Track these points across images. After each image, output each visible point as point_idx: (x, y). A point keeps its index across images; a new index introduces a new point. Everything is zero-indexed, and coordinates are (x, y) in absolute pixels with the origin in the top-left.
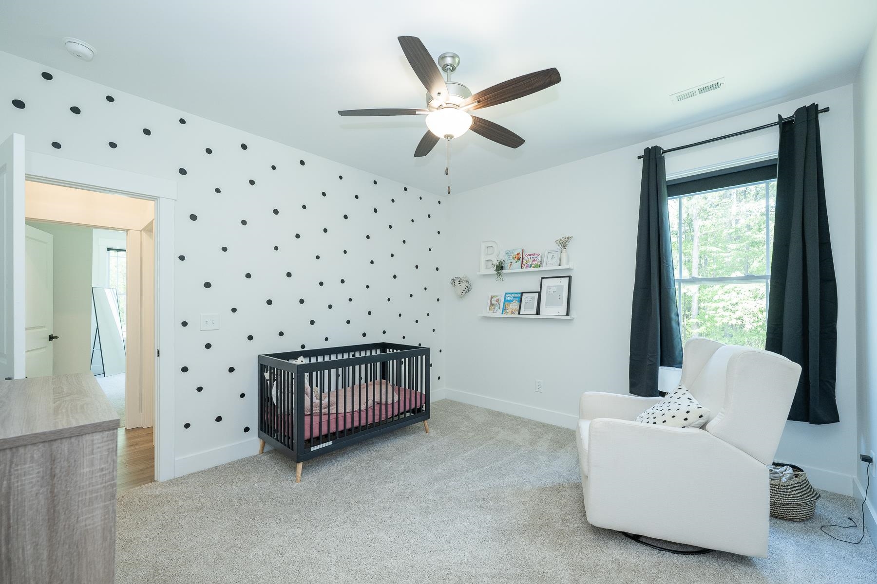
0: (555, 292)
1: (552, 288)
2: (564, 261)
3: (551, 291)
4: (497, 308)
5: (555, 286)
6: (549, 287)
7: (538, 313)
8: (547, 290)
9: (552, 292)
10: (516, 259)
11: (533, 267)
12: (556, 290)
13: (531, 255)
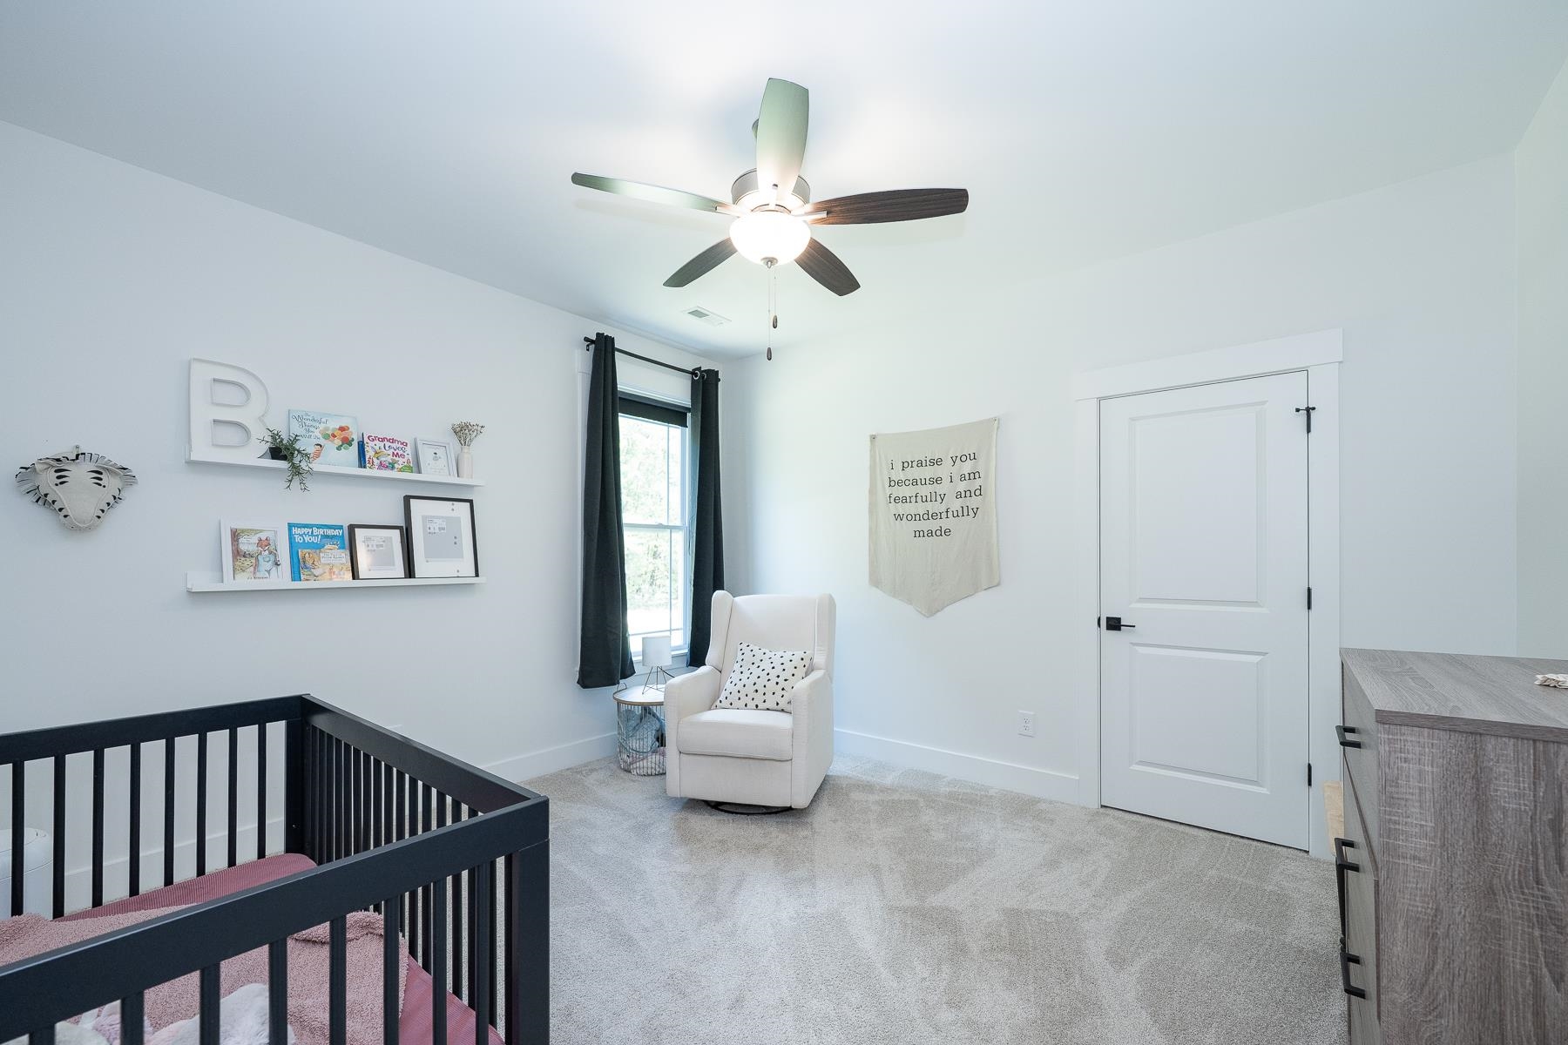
0: (443, 529)
1: (435, 520)
2: (465, 468)
3: (435, 527)
4: (265, 565)
5: (442, 517)
6: (427, 519)
7: (410, 572)
8: (424, 526)
9: (437, 531)
10: (338, 442)
11: (400, 470)
12: (444, 525)
13: (383, 440)
